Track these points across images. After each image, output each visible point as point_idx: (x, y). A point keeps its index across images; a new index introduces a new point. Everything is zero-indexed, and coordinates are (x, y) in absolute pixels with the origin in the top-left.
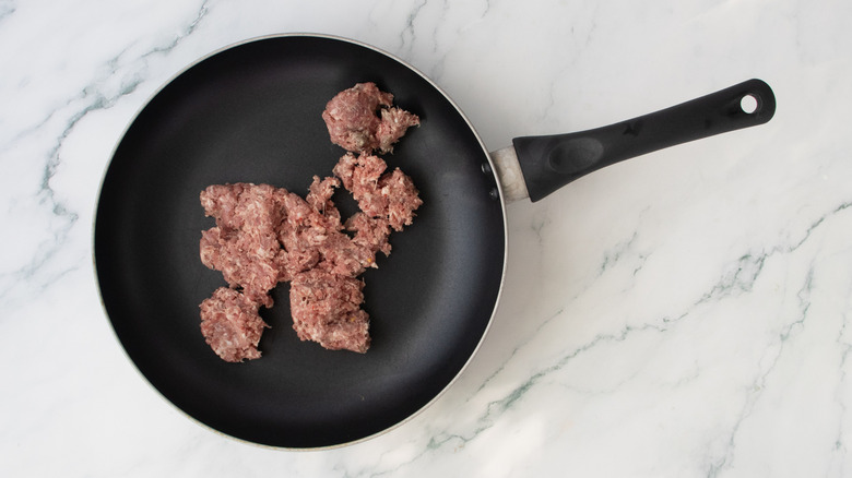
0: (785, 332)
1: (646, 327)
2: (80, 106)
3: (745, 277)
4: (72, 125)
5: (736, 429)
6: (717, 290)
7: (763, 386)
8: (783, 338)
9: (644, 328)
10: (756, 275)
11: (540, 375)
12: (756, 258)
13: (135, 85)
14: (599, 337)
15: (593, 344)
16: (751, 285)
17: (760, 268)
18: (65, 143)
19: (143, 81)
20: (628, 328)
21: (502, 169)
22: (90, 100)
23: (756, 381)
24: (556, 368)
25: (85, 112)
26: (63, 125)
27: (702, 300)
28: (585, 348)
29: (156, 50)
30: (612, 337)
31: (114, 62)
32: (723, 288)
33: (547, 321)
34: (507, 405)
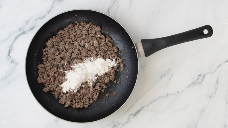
1: (173, 94)
2: (19, 33)
3: (200, 80)
4: (16, 39)
5: (197, 122)
6: (192, 84)
7: (205, 110)
8: (210, 97)
9: (172, 94)
10: (203, 80)
11: (144, 107)
12: (203, 75)
13: (33, 28)
14: (160, 97)
15: (158, 99)
16: (201, 83)
17: (204, 78)
18: (14, 43)
19: (36, 27)
20: (168, 94)
21: (138, 47)
22: (21, 32)
23: (203, 109)
24: (148, 105)
25: (20, 35)
26: (14, 39)
27: (188, 87)
28: (156, 100)
29: (39, 18)
30: (163, 97)
31: (28, 21)
32: (194, 83)
33: (146, 93)
34: (135, 115)
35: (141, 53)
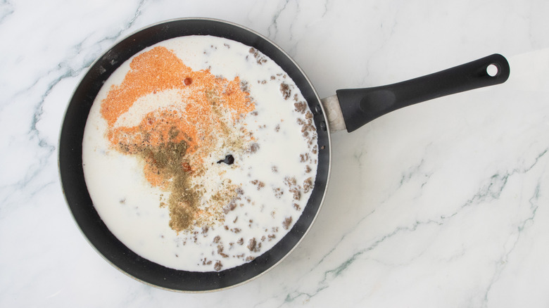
0: (521, 226)
2: (57, 75)
3: (495, 189)
4: (51, 88)
5: (489, 289)
6: (476, 198)
7: (507, 261)
8: (520, 229)
9: (428, 223)
10: (502, 188)
11: (359, 253)
12: (502, 177)
15: (394, 233)
16: (499, 194)
17: (505, 183)
18: (47, 99)
20: (418, 223)
21: (329, 110)
22: (63, 71)
23: (502, 258)
24: (370, 249)
25: (60, 79)
26: (46, 88)
27: (466, 205)
28: (389, 236)
29: (107, 38)
30: (407, 228)
31: (79, 47)
32: (480, 196)
33: (364, 218)
34: (338, 273)
35: (336, 122)
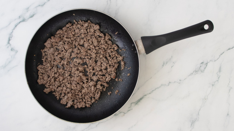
0: (213, 84)
1: (175, 82)
2: (18, 21)
3: (202, 68)
4: (16, 26)
5: (200, 110)
6: (195, 72)
7: (207, 99)
8: (213, 85)
10: (205, 68)
11: (145, 95)
12: (205, 63)
13: (34, 15)
14: (162, 85)
15: (160, 87)
16: (204, 71)
17: (206, 66)
18: (14, 31)
19: (36, 14)
20: (170, 83)
21: (138, 45)
22: (21, 19)
23: (205, 97)
24: (150, 93)
25: (20, 23)
26: (14, 26)
27: (190, 75)
28: (158, 88)
30: (165, 85)
31: (28, 9)
32: (196, 71)
33: (147, 81)
34: (136, 104)
35: (141, 50)
